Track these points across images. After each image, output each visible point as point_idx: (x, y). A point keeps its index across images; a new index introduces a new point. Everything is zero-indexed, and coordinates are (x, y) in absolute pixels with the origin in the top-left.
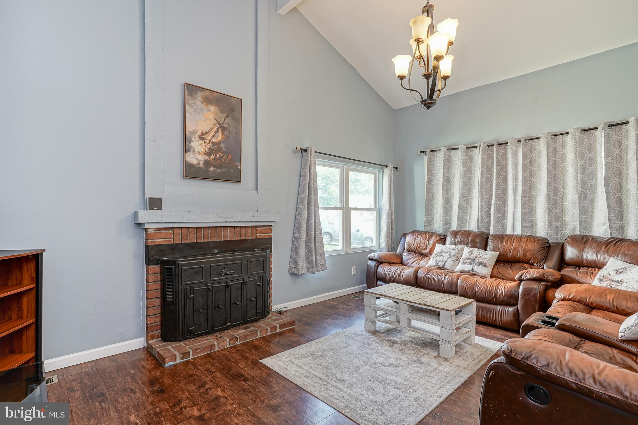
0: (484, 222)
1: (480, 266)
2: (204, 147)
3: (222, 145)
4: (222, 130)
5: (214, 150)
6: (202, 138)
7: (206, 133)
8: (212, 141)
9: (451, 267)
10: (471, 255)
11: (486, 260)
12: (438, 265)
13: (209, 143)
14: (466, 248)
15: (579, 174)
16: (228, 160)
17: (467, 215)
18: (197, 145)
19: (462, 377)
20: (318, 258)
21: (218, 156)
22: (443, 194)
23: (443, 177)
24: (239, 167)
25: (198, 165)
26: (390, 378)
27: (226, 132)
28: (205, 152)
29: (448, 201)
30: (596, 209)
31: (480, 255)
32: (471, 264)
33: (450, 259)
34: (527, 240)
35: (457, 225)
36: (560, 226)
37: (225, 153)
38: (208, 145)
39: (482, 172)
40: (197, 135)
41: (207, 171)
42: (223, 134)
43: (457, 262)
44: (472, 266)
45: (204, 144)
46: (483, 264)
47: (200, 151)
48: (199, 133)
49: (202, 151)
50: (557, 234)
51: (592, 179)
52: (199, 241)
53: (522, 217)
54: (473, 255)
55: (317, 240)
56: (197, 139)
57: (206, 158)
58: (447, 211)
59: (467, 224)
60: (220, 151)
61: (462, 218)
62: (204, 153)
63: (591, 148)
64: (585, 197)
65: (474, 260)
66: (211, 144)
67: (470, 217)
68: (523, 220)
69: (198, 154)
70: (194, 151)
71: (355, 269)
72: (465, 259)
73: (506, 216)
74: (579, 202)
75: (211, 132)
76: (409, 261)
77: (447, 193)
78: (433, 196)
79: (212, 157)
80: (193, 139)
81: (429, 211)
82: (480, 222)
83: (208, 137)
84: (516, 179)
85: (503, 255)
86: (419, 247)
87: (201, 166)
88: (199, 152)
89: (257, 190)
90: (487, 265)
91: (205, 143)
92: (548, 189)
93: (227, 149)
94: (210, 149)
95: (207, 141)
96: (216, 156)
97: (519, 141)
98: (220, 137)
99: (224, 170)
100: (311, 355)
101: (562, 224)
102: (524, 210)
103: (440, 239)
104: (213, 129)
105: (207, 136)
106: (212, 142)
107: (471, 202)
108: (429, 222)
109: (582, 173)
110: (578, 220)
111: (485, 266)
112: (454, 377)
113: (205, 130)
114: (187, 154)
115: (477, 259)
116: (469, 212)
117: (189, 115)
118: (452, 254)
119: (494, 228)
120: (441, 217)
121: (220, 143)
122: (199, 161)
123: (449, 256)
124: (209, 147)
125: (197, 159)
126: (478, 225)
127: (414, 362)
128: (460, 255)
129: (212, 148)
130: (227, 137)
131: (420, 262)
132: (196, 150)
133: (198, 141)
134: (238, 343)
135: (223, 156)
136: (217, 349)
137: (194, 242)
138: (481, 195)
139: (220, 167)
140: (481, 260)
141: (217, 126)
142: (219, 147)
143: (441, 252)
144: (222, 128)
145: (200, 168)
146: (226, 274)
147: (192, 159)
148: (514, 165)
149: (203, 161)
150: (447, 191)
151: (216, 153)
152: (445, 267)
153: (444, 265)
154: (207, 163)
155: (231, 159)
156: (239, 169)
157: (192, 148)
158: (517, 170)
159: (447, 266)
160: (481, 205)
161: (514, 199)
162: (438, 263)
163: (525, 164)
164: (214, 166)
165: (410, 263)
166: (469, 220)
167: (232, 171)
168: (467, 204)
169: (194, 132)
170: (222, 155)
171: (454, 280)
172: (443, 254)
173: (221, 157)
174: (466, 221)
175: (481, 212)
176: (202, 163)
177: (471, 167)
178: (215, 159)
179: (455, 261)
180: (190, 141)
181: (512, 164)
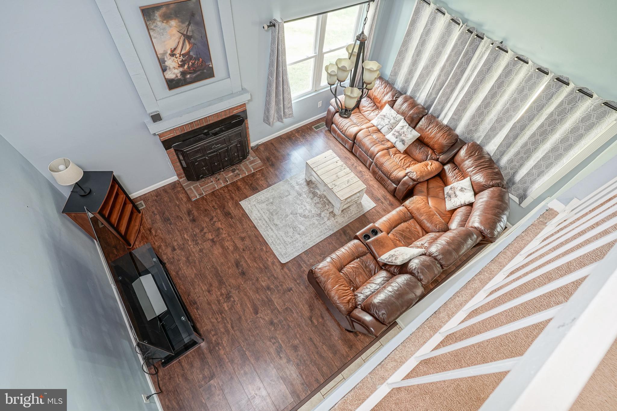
0: (431, 98)
1: (401, 143)
2: (176, 62)
3: (191, 53)
4: (187, 39)
5: (185, 60)
6: (172, 55)
7: (175, 49)
8: (181, 54)
9: (385, 133)
10: (401, 129)
11: (408, 139)
12: (378, 127)
13: (180, 56)
14: (403, 120)
15: (508, 103)
16: (200, 64)
17: (423, 84)
18: (171, 63)
19: (333, 230)
20: (286, 110)
21: (190, 64)
22: (413, 55)
23: (420, 38)
24: (210, 66)
25: (177, 78)
26: (299, 226)
27: (192, 40)
28: (179, 65)
29: (415, 63)
30: (501, 132)
31: (407, 133)
32: (397, 138)
33: (387, 126)
34: (442, 136)
35: (412, 89)
36: (474, 130)
37: (195, 59)
38: (179, 59)
39: (450, 56)
40: (168, 54)
41: (185, 80)
42: (189, 43)
43: (391, 130)
44: (396, 139)
45: (176, 60)
46: (403, 142)
47: (175, 66)
48: (169, 52)
49: (176, 65)
50: (468, 134)
51: (514, 111)
52: (194, 129)
53: (454, 112)
54: (402, 130)
55: (285, 99)
56: (169, 58)
57: (181, 69)
58: (411, 72)
59: (420, 91)
60: (191, 59)
61: (419, 85)
62: (178, 67)
63: (532, 88)
64: (501, 121)
65: (401, 135)
66: (182, 57)
67: (424, 87)
68: (455, 114)
69: (174, 69)
70: (170, 68)
71: (321, 104)
72: (396, 131)
73: (447, 102)
74: (495, 122)
75: (178, 46)
76: (363, 108)
77: (418, 56)
78: (406, 49)
79: (186, 66)
80: (166, 59)
81: (398, 64)
82: (428, 96)
83: (178, 51)
84: (468, 79)
85: (422, 138)
86: (375, 99)
87: (179, 78)
88: (174, 68)
89: (229, 77)
90: (405, 143)
91: (176, 58)
92: (482, 102)
93: (197, 55)
94: (182, 61)
95: (178, 55)
96: (189, 65)
97: (492, 44)
98: (187, 47)
99: (199, 73)
100: (267, 201)
101: (476, 129)
102: (459, 107)
103: (391, 100)
104: (180, 42)
105: (176, 51)
106: (183, 55)
107: (431, 75)
108: (395, 73)
109: (510, 105)
110: (485, 134)
111: (404, 144)
112: (330, 230)
113: (173, 47)
114: (165, 73)
115: (403, 135)
116: (426, 83)
117: (155, 39)
118: (390, 122)
119: (434, 107)
120: (404, 75)
121: (189, 52)
122: (176, 75)
123: (387, 123)
124: (181, 60)
125: (174, 73)
126: (426, 98)
127: (317, 216)
128: (396, 125)
129: (184, 59)
130: (194, 44)
131: (370, 113)
132: (171, 67)
133: (170, 59)
134: (229, 183)
135: (195, 62)
136: (217, 188)
137: (190, 130)
138: (439, 76)
139: (195, 71)
140: (404, 138)
141: (182, 38)
142: (189, 56)
143: (384, 116)
144: (188, 38)
145: (180, 80)
146: (215, 148)
147: (170, 75)
148: (474, 67)
149: (180, 73)
150: (418, 53)
151: (189, 62)
152: (381, 130)
153: (381, 129)
154: (183, 73)
155: (202, 62)
156: (210, 67)
157: (167, 66)
158: (473, 72)
159: (382, 131)
160: (435, 84)
161: (458, 95)
162: (378, 125)
163: (483, 70)
164: (190, 73)
165: (363, 111)
166: (423, 89)
167: (205, 71)
168: (427, 75)
169: (165, 53)
170: (193, 62)
171: (375, 154)
172: (385, 119)
173: (193, 64)
174: (420, 89)
175: (432, 90)
176: (179, 75)
177: (446, 41)
178: (189, 67)
179: (390, 129)
180: (164, 62)
181: (473, 65)
